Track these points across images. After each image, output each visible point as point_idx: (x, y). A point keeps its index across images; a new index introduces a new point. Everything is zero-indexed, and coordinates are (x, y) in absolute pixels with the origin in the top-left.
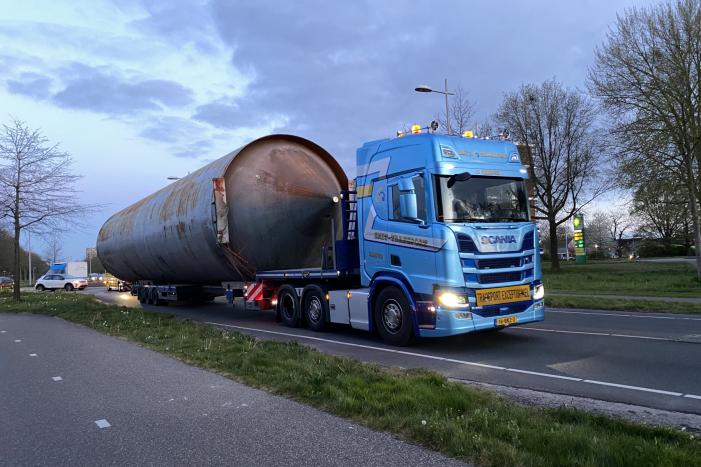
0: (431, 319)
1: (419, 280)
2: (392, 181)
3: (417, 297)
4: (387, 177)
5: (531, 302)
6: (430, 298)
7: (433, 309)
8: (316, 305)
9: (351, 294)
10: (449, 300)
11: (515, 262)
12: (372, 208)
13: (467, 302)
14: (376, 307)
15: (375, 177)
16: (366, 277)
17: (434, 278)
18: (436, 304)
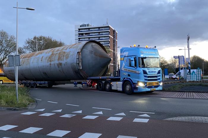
0: (137, 88)
1: (134, 80)
2: (129, 58)
3: (134, 84)
4: (128, 56)
5: (159, 86)
6: (137, 84)
7: (137, 86)
8: (108, 85)
9: (118, 83)
10: (141, 85)
11: (156, 77)
12: (124, 63)
13: (145, 85)
14: (124, 86)
15: (125, 56)
16: (122, 79)
17: (138, 80)
18: (138, 85)
